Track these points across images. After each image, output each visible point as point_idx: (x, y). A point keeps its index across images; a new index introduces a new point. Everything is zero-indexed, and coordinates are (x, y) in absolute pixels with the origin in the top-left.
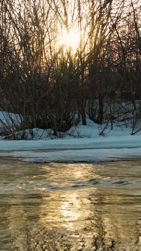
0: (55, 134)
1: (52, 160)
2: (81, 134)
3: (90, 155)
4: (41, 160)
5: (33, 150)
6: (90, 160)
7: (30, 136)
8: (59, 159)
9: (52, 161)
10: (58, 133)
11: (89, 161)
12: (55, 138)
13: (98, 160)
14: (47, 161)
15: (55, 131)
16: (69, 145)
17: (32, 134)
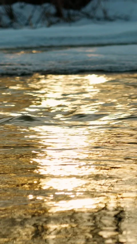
0: (58, 14)
1: (37, 68)
2: (110, 14)
3: (114, 58)
4: (16, 69)
5: (7, 49)
6: (110, 68)
7: (6, 20)
8: (51, 67)
9: (37, 71)
10: (65, 12)
11: (109, 70)
12: (58, 22)
13: (126, 67)
14: (27, 72)
15: (58, 9)
16: (80, 38)
17: (11, 15)
